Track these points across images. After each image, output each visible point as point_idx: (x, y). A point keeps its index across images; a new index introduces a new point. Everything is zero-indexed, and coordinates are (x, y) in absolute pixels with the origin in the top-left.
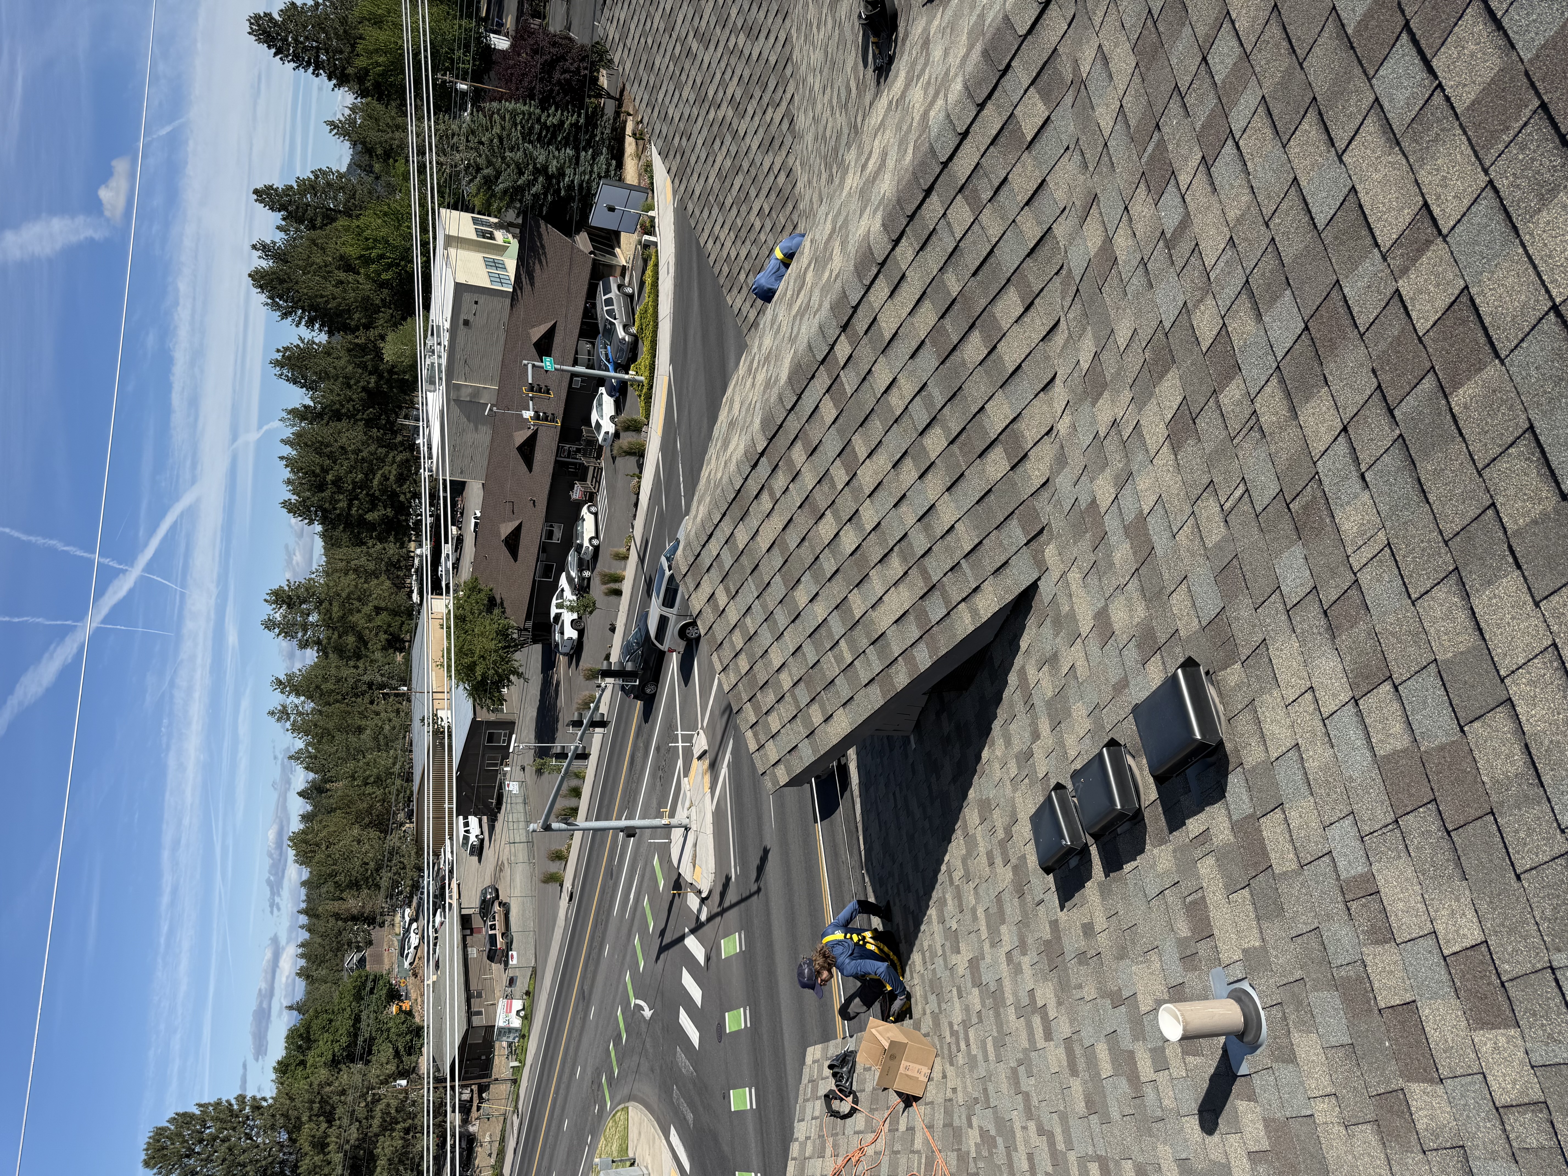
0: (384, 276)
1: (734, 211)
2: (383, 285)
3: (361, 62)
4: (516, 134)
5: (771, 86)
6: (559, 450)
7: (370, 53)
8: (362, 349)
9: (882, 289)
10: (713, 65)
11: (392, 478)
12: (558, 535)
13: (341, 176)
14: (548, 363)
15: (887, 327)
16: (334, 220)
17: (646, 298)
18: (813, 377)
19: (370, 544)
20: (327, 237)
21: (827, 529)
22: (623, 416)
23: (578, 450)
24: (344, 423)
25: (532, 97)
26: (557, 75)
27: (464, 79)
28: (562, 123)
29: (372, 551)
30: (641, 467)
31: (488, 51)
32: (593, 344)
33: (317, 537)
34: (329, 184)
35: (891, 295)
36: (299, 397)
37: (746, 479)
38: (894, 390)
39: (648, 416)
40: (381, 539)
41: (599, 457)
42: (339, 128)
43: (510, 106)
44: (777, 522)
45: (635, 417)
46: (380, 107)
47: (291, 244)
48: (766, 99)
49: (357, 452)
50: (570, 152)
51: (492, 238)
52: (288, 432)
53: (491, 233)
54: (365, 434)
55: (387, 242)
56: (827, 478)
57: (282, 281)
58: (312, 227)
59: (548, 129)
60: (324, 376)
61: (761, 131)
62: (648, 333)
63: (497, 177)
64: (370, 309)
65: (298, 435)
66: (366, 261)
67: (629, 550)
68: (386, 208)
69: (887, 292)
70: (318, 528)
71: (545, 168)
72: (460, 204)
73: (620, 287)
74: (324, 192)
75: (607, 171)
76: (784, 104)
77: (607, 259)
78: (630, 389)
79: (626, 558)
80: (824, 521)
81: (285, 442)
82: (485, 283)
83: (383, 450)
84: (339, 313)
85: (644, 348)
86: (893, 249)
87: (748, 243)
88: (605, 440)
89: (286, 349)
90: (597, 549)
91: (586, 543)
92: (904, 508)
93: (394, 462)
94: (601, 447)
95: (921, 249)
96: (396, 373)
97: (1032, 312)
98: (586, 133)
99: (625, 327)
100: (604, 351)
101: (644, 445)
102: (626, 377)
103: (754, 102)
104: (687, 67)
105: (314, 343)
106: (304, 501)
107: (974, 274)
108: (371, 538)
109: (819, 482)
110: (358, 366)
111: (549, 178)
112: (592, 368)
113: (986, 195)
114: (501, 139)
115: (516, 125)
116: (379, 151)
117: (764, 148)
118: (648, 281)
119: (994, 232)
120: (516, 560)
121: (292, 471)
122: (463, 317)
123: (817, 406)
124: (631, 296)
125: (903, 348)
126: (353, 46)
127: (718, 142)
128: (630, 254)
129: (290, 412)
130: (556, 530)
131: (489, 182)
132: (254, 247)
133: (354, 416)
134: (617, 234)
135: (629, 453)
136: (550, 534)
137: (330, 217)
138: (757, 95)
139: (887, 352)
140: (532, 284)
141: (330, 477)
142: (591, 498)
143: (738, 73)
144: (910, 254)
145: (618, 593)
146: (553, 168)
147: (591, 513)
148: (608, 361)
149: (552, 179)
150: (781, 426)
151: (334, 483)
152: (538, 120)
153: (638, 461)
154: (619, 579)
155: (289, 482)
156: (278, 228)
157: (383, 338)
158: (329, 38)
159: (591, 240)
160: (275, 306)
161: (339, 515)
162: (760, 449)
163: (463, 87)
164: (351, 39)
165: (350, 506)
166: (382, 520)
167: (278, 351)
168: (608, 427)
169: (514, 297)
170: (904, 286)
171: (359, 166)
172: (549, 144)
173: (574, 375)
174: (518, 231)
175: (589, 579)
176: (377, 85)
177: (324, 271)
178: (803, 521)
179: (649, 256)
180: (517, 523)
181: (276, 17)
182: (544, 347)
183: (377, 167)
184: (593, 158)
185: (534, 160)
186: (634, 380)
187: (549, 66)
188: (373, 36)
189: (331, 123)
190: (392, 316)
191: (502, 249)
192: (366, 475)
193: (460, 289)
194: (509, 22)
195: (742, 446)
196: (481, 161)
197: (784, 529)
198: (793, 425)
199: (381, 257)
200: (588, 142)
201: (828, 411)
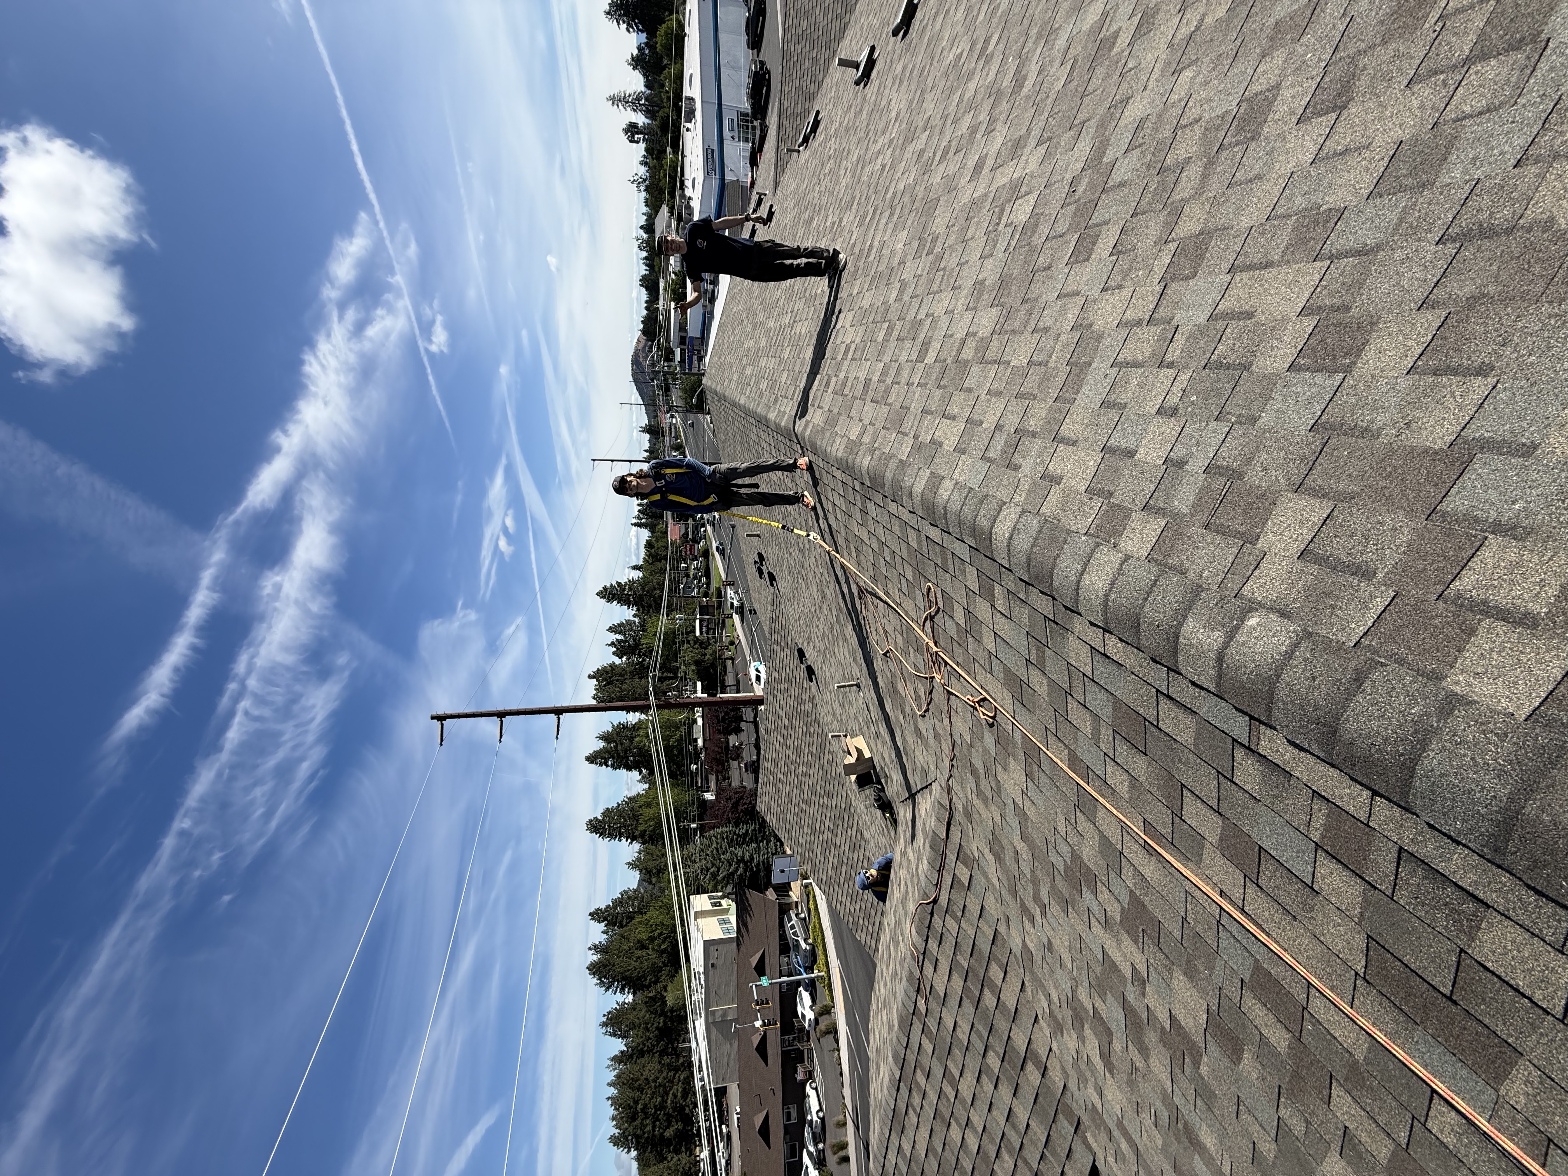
0: (662, 947)
1: (846, 885)
2: (663, 952)
3: (642, 828)
4: (725, 844)
5: (846, 819)
6: (783, 1041)
7: (646, 822)
8: (653, 999)
9: (929, 969)
10: (815, 814)
11: (679, 1094)
12: (794, 1115)
13: (635, 891)
14: (765, 981)
15: (940, 989)
16: (632, 918)
17: (814, 919)
18: (911, 1024)
19: (669, 1159)
20: (630, 930)
21: (955, 1134)
22: (819, 1005)
23: (794, 1038)
24: (646, 1058)
25: (730, 823)
26: (740, 808)
27: (694, 821)
28: (747, 831)
29: (671, 1164)
30: (837, 1041)
31: (705, 802)
32: (789, 957)
33: (633, 1161)
34: (629, 898)
35: (935, 971)
36: (618, 1045)
37: (896, 1100)
38: (958, 1029)
39: (833, 1001)
40: (677, 1152)
41: (808, 1040)
42: (632, 865)
43: (719, 831)
44: (924, 1133)
45: (825, 1003)
46: (652, 847)
47: (610, 941)
48: (845, 826)
49: (655, 1081)
50: (754, 845)
51: (721, 905)
52: (611, 1076)
53: (720, 902)
54: (660, 1062)
55: (663, 924)
56: (943, 1094)
57: (605, 966)
58: (621, 926)
59: (740, 836)
60: (632, 1026)
61: (848, 841)
62: (819, 941)
63: (718, 871)
64: (656, 971)
65: (618, 1076)
66: (652, 939)
67: (845, 1116)
68: (660, 904)
69: (931, 969)
70: (634, 1153)
71: (743, 858)
72: (700, 891)
73: (797, 915)
74: (627, 903)
75: (776, 849)
76: (855, 826)
77: (786, 900)
78: (817, 983)
79: (845, 1124)
80: (952, 1127)
81: (609, 1085)
82: (721, 936)
83: (672, 1073)
84: (639, 978)
85: (820, 952)
86: (926, 945)
87: (858, 901)
88: (809, 1026)
89: (609, 1013)
90: (823, 1119)
91: (815, 1118)
92: (995, 1113)
93: (679, 1081)
94: (808, 1032)
95: (940, 943)
96: (675, 1011)
97: (1008, 975)
98: (760, 833)
99: (805, 940)
100: (797, 960)
101: (835, 1024)
102: (813, 975)
103: (840, 827)
104: (803, 817)
105: (625, 1003)
106: (624, 1132)
107: (971, 955)
108: (670, 1152)
109: (939, 1097)
110: (652, 1013)
111: (745, 863)
112: (792, 976)
113: (960, 914)
114: (717, 849)
115: (723, 839)
116: (655, 871)
117: (852, 849)
118: (812, 907)
119: (971, 933)
120: (769, 1148)
121: (616, 1109)
122: (711, 962)
123: (920, 1044)
124: (805, 919)
125: (953, 1002)
126: (638, 821)
127: (828, 851)
128: (798, 893)
129: (612, 1059)
130: (792, 1110)
131: (714, 876)
132: (590, 949)
133: (652, 1050)
134: (789, 884)
135: (827, 1032)
136: (789, 1116)
137: (630, 918)
138: (841, 824)
139: (946, 1004)
140: (747, 931)
141: (640, 1106)
142: (810, 1076)
143: (828, 815)
144: (935, 947)
145: (846, 1159)
146: (747, 858)
147: (813, 1088)
148: (800, 966)
149: (747, 863)
150: (904, 1059)
151: (642, 1110)
152: (735, 833)
153: (834, 1037)
154: (844, 1146)
155: (614, 1118)
156: (602, 932)
157: (665, 988)
158: (625, 820)
159: (775, 891)
160: (602, 984)
161: (648, 1137)
162: (897, 1077)
163: (694, 826)
164: (636, 817)
165: (654, 1127)
166: (675, 1134)
167: (604, 1015)
168: (810, 1015)
169: (738, 940)
170: (940, 966)
171: (644, 880)
172: (743, 844)
173: (781, 983)
174: (734, 896)
175: (823, 1150)
176: (650, 837)
177: (629, 954)
178: (939, 1128)
179: (809, 892)
180: (765, 1112)
181: (600, 818)
182: (760, 970)
183: (654, 880)
184: (767, 844)
185: (736, 855)
186: (818, 976)
187: (735, 805)
188: (648, 812)
189: (629, 864)
190: (670, 971)
191: (726, 911)
192: (662, 1097)
193: (708, 944)
194: (713, 785)
195: (887, 1075)
196: (709, 865)
197: (930, 1137)
198: (911, 1058)
199: (661, 934)
200: (763, 837)
201: (928, 1047)
